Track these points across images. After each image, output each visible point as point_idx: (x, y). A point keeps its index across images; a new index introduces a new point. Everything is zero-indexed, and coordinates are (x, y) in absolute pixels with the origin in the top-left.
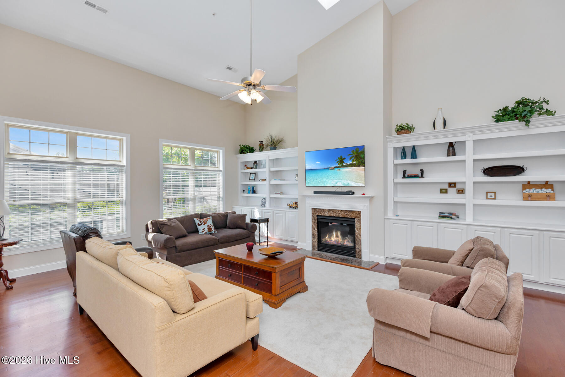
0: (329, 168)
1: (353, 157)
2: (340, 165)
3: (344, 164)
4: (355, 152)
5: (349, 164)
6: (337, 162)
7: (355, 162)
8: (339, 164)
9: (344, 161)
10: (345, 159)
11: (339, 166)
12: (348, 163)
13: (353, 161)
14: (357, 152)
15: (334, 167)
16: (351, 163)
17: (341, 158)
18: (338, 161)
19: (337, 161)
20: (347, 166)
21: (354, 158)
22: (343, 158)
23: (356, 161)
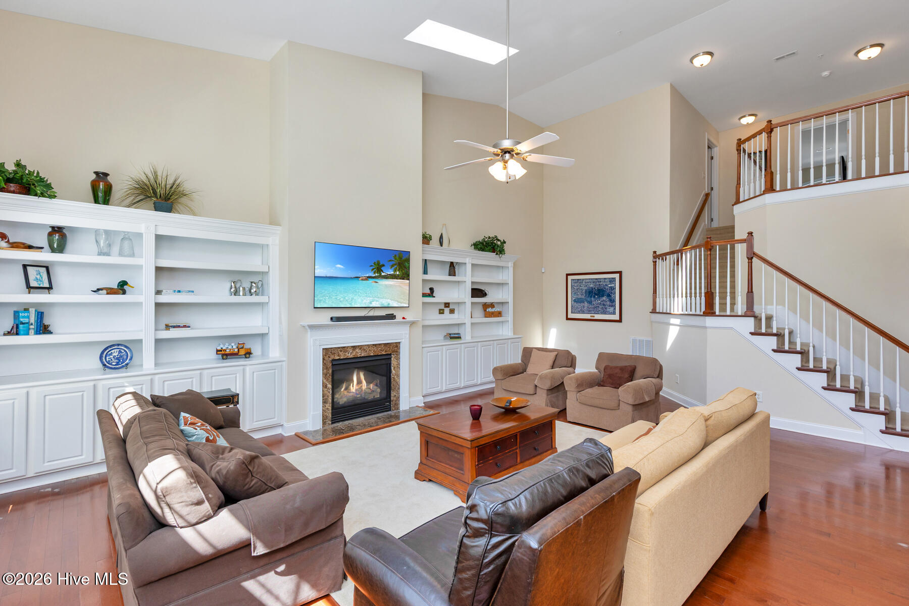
0: (360, 277)
1: (395, 264)
2: (377, 275)
3: (383, 274)
4: (397, 258)
5: (390, 275)
6: (373, 270)
7: (398, 273)
8: (375, 273)
9: (382, 268)
10: (383, 265)
11: (374, 275)
12: (389, 273)
13: (395, 271)
14: (401, 258)
15: (367, 277)
16: (392, 273)
17: (378, 264)
18: (374, 267)
19: (372, 268)
20: (387, 277)
21: (396, 266)
22: (381, 264)
23: (399, 270)
